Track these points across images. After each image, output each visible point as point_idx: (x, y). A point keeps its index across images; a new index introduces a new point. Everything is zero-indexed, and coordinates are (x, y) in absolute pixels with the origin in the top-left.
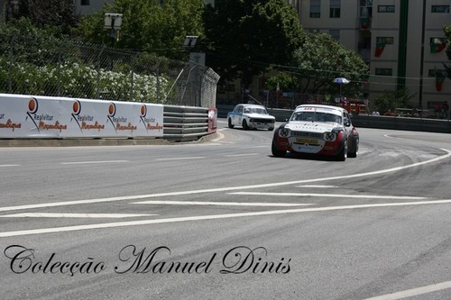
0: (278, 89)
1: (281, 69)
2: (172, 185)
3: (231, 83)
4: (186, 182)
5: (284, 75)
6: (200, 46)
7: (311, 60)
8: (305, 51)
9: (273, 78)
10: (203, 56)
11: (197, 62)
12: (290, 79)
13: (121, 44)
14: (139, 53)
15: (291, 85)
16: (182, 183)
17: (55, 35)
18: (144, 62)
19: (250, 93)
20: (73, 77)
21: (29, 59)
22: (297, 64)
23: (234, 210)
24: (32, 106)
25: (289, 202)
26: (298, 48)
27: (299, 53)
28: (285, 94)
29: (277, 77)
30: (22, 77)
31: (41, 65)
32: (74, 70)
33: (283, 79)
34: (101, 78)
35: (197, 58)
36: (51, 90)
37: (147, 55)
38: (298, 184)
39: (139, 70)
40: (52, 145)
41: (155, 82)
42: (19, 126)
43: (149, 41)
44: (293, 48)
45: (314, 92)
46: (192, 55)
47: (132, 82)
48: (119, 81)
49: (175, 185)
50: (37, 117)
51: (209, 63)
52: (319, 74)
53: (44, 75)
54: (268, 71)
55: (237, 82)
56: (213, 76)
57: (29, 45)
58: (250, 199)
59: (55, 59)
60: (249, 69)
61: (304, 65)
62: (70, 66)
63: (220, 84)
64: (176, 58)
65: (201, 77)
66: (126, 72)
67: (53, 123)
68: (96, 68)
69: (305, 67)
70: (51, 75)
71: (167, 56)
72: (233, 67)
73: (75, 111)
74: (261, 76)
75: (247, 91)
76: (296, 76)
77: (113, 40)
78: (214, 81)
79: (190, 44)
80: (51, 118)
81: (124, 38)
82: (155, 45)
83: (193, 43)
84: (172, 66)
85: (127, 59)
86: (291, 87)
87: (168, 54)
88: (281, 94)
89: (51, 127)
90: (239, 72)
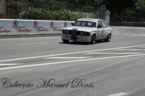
0: (129, 16)
1: (131, 9)
2: (97, 48)
3: (114, 14)
4: (101, 47)
5: (132, 11)
6: (104, 3)
7: (140, 6)
8: (138, 3)
9: (128, 13)
10: (105, 6)
11: (103, 8)
12: (133, 12)
13: (78, 3)
14: (84, 6)
15: (134, 14)
16: (100, 47)
17: (57, 1)
18: (86, 9)
19: (120, 18)
20: (64, 14)
21: (50, 9)
22: (136, 7)
23: (118, 55)
24: (52, 24)
25: (135, 52)
26: (136, 2)
27: (136, 4)
28: (132, 18)
29: (129, 12)
30: (48, 15)
31: (54, 11)
32: (64, 12)
33: (131, 12)
34: (73, 14)
35: (103, 7)
36: (57, 19)
37: (87, 7)
38: (138, 46)
39: (85, 11)
40: (58, 36)
41: (90, 15)
42: (48, 30)
43: (87, 2)
44: (134, 2)
45: (142, 16)
46: (101, 6)
47: (82, 15)
48: (78, 15)
49: (98, 47)
50: (53, 27)
51: (107, 8)
52: (143, 10)
53: (55, 14)
54: (126, 10)
55: (116, 14)
56: (108, 13)
57: (50, 5)
58: (123, 52)
59: (58, 9)
60: (120, 10)
61: (138, 8)
62: (63, 11)
63: (110, 15)
64: (96, 7)
65: (105, 13)
66: (80, 12)
67: (58, 29)
68: (71, 11)
69: (139, 8)
70: (57, 14)
71: (93, 7)
72: (114, 9)
73: (65, 25)
74: (124, 12)
75: (119, 17)
76: (136, 11)
77: (76, 2)
78: (109, 14)
79: (100, 2)
80: (58, 28)
81: (79, 1)
82: (89, 3)
83: (101, 2)
84: (95, 10)
85: (80, 8)
86: (134, 15)
87: (94, 6)
88: (130, 18)
89: (58, 30)
90: (117, 11)
